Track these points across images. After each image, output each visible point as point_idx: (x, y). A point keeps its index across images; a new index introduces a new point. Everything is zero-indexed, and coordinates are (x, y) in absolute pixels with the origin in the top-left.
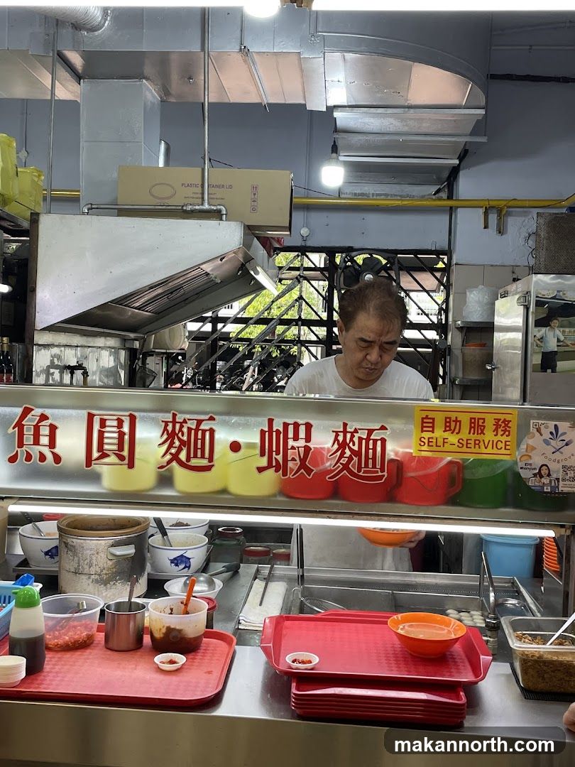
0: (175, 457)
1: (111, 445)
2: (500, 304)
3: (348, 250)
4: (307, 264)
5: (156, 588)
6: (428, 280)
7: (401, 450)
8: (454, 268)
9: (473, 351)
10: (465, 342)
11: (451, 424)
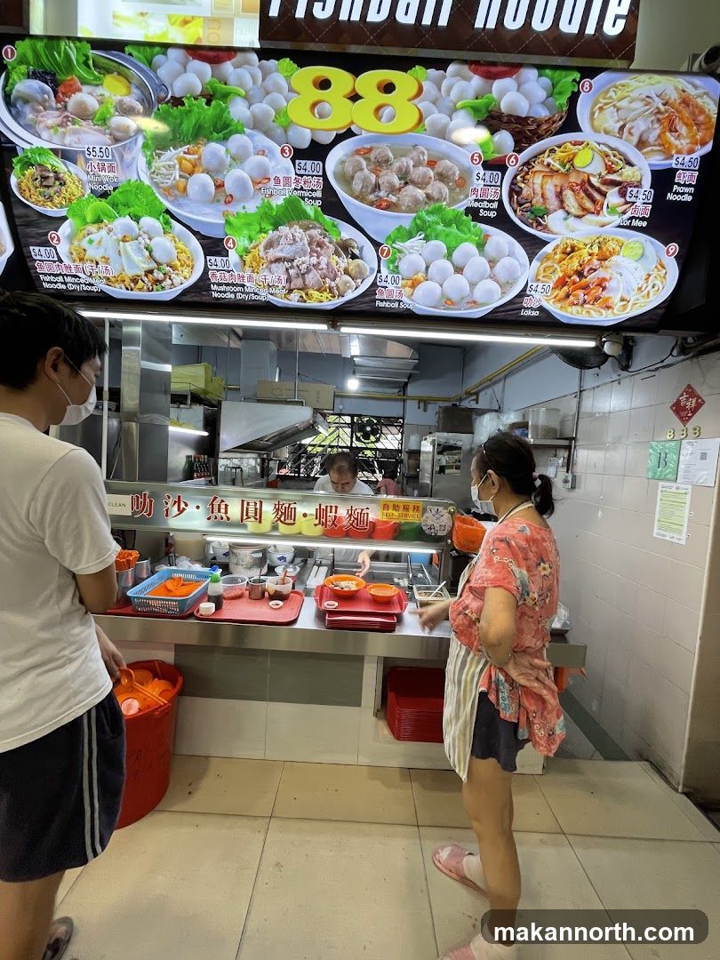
0: (279, 519)
1: (251, 513)
2: (423, 442)
3: (359, 416)
4: (342, 421)
5: (271, 571)
6: (394, 430)
7: (375, 517)
8: (405, 426)
9: (412, 462)
10: (409, 458)
11: (396, 507)
